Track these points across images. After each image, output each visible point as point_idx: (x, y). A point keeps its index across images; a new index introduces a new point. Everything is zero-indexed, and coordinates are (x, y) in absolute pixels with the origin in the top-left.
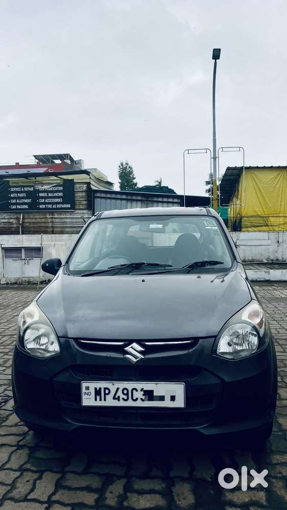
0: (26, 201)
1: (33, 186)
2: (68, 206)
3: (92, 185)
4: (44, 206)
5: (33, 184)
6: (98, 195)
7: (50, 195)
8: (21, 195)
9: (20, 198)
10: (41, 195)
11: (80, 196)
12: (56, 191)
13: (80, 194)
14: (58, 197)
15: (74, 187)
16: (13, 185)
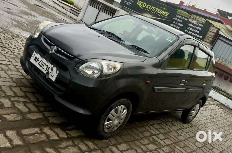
0: (180, 25)
1: (188, 18)
2: (201, 37)
3: (221, 31)
4: (187, 31)
5: (189, 17)
6: (221, 38)
7: (194, 27)
8: (179, 20)
9: (178, 22)
10: (189, 24)
11: (210, 34)
12: (199, 26)
13: (211, 33)
14: (197, 30)
15: (210, 28)
16: (179, 14)
